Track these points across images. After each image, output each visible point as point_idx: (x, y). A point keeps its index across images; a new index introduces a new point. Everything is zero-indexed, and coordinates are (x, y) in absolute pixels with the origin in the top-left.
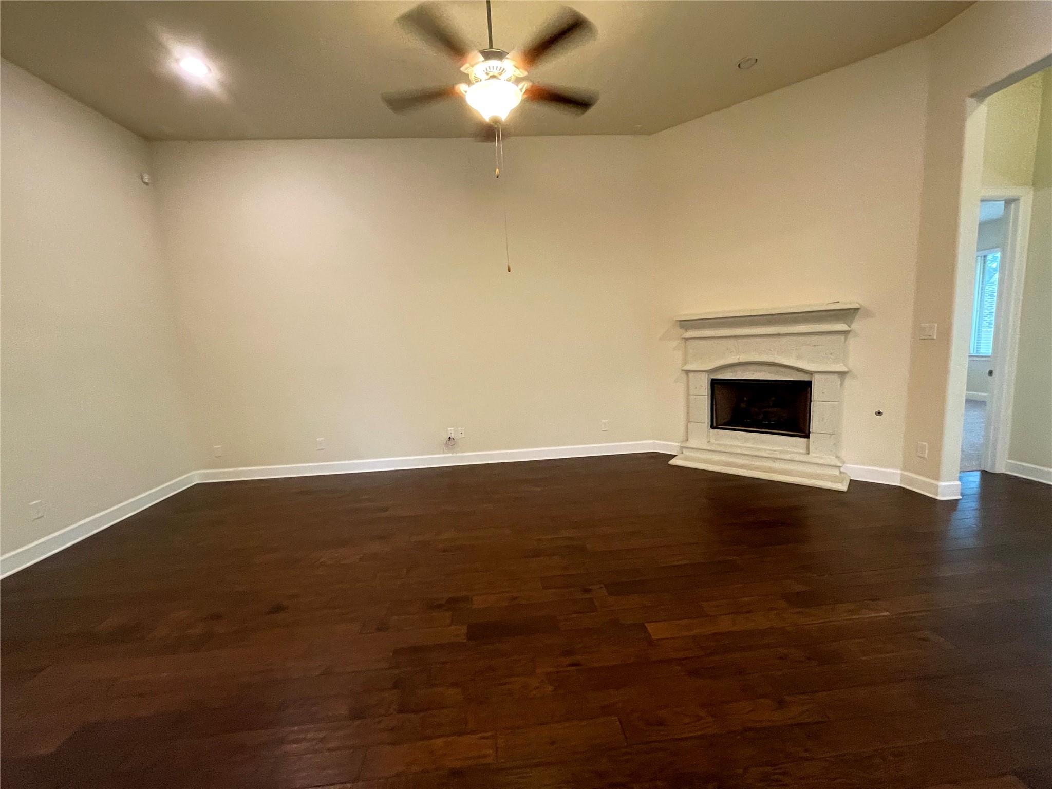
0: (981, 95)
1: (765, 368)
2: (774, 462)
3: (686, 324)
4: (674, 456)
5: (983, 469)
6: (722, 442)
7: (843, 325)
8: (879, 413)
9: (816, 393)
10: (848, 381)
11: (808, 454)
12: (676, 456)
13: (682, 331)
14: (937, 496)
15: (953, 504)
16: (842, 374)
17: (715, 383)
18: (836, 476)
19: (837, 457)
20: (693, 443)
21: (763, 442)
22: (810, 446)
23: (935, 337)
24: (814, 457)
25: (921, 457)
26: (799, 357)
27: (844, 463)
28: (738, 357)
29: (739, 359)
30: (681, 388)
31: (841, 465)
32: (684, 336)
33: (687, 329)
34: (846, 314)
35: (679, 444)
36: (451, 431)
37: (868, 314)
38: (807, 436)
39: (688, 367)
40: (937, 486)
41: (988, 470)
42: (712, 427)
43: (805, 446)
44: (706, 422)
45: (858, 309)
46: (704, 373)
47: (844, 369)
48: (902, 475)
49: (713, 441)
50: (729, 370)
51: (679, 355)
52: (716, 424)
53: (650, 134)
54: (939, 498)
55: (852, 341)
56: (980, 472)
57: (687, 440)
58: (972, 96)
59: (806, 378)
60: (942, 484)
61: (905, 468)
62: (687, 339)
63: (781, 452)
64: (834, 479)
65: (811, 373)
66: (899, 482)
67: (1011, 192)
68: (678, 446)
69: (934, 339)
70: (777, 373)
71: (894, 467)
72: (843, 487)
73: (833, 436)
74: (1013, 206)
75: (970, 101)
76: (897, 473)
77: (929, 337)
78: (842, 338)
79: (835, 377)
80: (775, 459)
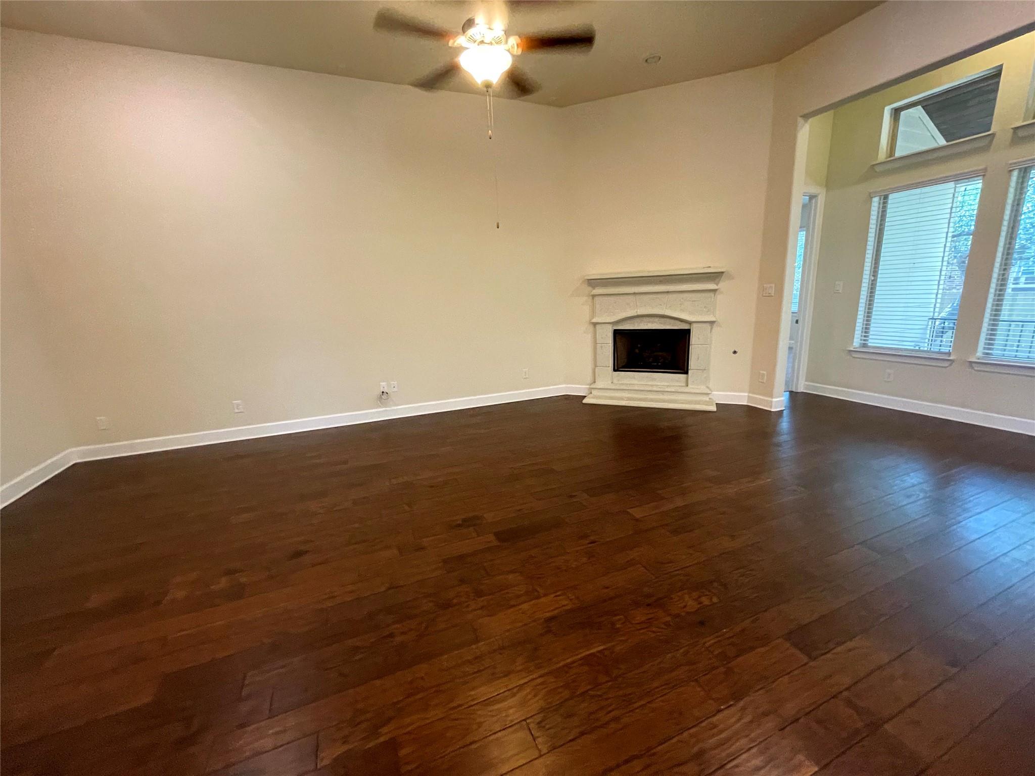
0: (806, 117)
1: (656, 319)
2: (663, 394)
3: (593, 283)
4: (585, 397)
5: (790, 390)
6: (623, 382)
7: (713, 284)
8: (735, 352)
9: (694, 339)
10: (716, 329)
11: (688, 386)
12: (585, 396)
13: (590, 288)
14: (771, 407)
15: (780, 413)
16: (712, 323)
17: (616, 333)
18: (706, 401)
19: (708, 387)
20: (600, 384)
21: (654, 380)
22: (689, 380)
23: (773, 295)
24: (692, 388)
25: (762, 382)
26: (682, 310)
27: (712, 391)
28: (636, 310)
29: (637, 312)
30: (589, 337)
31: (710, 392)
32: (592, 293)
33: (594, 288)
34: (715, 276)
35: (588, 386)
36: (384, 386)
37: (731, 277)
38: (686, 373)
39: (594, 320)
40: (771, 402)
41: (794, 390)
42: (615, 370)
43: (684, 380)
44: (610, 366)
45: (722, 273)
46: (609, 324)
47: (713, 319)
48: (749, 396)
49: (615, 381)
50: (629, 322)
51: (587, 309)
52: (617, 367)
53: (561, 106)
54: (772, 410)
55: (719, 297)
56: (788, 392)
57: (595, 382)
58: (801, 116)
59: (684, 327)
60: (774, 400)
61: (749, 392)
62: (594, 296)
63: (668, 386)
64: (706, 403)
65: (690, 323)
66: (746, 402)
67: (813, 190)
68: (587, 388)
69: (772, 296)
70: (664, 324)
71: (744, 392)
72: (714, 408)
73: (705, 371)
74: (814, 201)
75: (800, 120)
76: (745, 396)
77: (769, 295)
78: (712, 294)
79: (708, 326)
80: (663, 392)
